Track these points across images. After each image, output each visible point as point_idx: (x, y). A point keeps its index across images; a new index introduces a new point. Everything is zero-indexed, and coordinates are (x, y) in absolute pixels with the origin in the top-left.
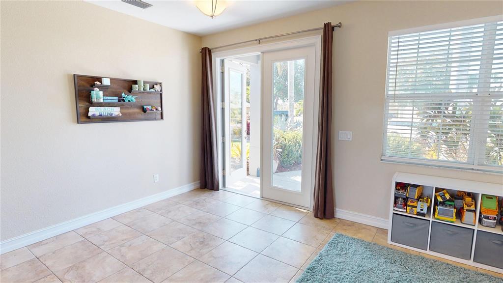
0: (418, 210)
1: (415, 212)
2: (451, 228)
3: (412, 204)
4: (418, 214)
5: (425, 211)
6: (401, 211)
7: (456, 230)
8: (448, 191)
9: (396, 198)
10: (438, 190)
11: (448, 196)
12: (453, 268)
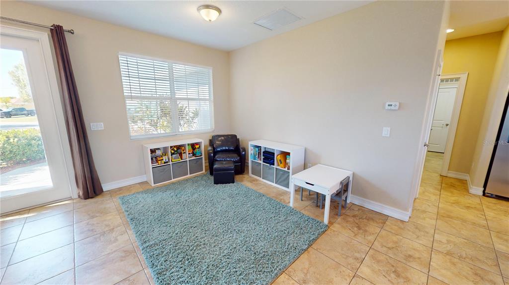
0: (164, 161)
1: (163, 163)
2: (179, 164)
3: (160, 159)
4: (165, 163)
5: (167, 160)
6: (156, 165)
7: (181, 163)
8: (175, 146)
9: (152, 159)
10: (171, 147)
11: (175, 149)
12: (187, 180)
